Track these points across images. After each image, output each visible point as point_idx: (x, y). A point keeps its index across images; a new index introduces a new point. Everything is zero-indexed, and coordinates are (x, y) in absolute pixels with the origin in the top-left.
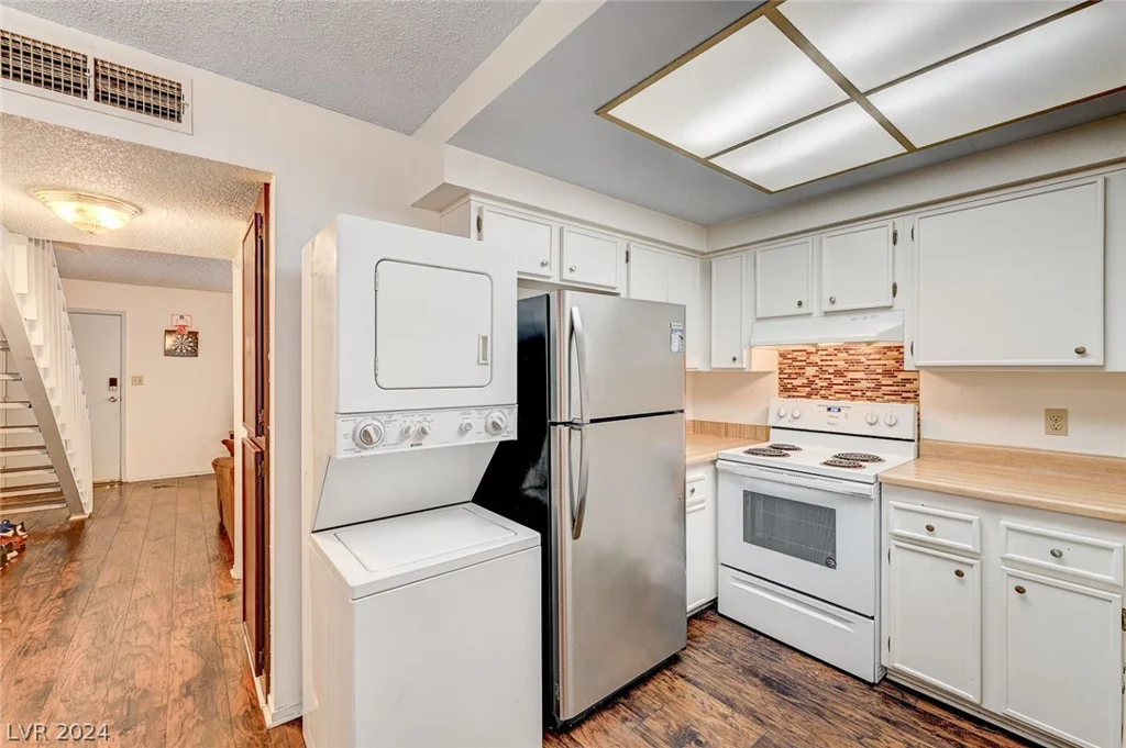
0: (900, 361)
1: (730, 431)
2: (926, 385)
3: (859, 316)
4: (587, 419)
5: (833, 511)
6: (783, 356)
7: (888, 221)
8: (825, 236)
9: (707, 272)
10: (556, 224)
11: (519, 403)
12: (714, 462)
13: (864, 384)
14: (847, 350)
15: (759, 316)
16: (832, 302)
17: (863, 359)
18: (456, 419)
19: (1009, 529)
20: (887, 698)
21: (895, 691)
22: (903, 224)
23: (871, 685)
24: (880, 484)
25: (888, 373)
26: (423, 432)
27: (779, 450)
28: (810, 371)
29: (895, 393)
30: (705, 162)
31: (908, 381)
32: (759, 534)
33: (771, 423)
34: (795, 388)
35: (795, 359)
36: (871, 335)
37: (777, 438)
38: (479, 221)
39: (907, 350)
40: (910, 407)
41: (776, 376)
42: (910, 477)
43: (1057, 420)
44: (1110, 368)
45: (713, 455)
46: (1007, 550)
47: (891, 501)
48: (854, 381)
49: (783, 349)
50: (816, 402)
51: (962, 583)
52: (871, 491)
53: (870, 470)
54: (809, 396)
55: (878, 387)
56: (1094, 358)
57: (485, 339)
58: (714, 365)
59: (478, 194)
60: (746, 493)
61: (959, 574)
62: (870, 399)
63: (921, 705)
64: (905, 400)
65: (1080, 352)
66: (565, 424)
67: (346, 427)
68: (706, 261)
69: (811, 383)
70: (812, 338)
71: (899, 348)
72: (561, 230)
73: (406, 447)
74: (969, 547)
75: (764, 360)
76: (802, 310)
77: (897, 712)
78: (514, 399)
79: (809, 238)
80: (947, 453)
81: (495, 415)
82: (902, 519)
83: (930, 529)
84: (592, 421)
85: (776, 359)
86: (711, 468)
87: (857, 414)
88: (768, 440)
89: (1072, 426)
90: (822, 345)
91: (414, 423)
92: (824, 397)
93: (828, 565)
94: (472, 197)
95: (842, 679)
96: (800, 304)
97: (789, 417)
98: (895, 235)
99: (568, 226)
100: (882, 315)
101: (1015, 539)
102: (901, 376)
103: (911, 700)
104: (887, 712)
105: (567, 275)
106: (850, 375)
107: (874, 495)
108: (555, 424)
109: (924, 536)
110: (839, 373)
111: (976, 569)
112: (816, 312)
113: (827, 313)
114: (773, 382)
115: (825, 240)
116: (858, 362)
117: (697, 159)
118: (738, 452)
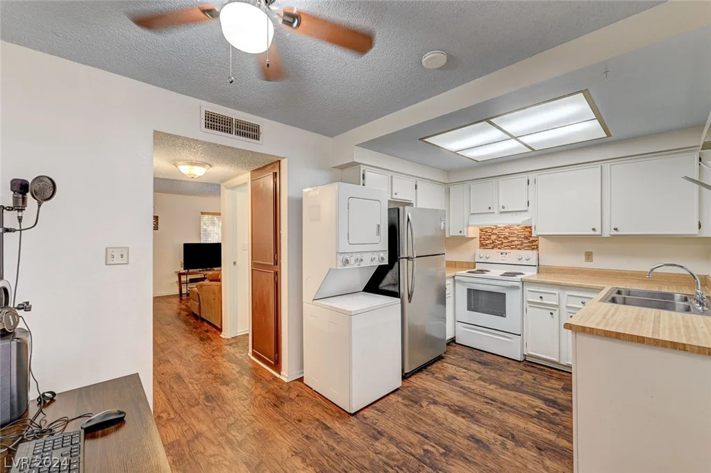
0: (530, 232)
1: (457, 265)
2: (541, 242)
3: (514, 214)
4: (415, 256)
5: (505, 294)
6: (481, 230)
7: (526, 175)
8: (500, 179)
9: (448, 192)
10: (390, 174)
11: (389, 249)
12: (454, 277)
13: (516, 243)
14: (509, 228)
15: (472, 212)
16: (503, 208)
17: (516, 232)
18: (370, 256)
19: (569, 295)
20: (525, 365)
21: (529, 364)
22: (531, 176)
23: (520, 362)
24: (523, 282)
25: (526, 238)
26: (362, 260)
27: (482, 271)
28: (494, 237)
29: (529, 246)
30: (455, 152)
31: (535, 241)
32: (472, 307)
33: (476, 261)
34: (486, 245)
35: (486, 232)
36: (519, 222)
37: (479, 267)
38: (363, 175)
39: (533, 228)
40: (535, 252)
41: (478, 239)
42: (535, 279)
43: (589, 256)
44: (603, 236)
45: (453, 274)
46: (568, 303)
47: (527, 289)
48: (513, 241)
49: (481, 227)
50: (496, 250)
51: (553, 317)
52: (520, 284)
53: (519, 277)
54: (493, 248)
55: (523, 243)
56: (598, 232)
57: (379, 225)
58: (451, 234)
59: (363, 164)
60: (468, 289)
61: (552, 314)
62: (519, 249)
63: (538, 366)
64: (533, 249)
65: (594, 230)
66: (406, 258)
67: (340, 258)
68: (447, 187)
69: (493, 242)
70: (495, 222)
71: (530, 227)
72: (392, 177)
73: (356, 266)
74: (555, 303)
75: (473, 232)
76: (491, 211)
77: (529, 368)
78: (386, 248)
79: (494, 180)
80: (549, 270)
81: (382, 254)
82: (531, 295)
83: (541, 298)
84: (417, 257)
85: (478, 231)
86: (452, 279)
87: (513, 256)
88: (475, 268)
89: (595, 258)
90: (499, 226)
91: (359, 256)
92: (499, 248)
93: (502, 316)
94: (362, 166)
95: (509, 361)
96: (490, 208)
97: (484, 257)
98: (528, 181)
99: (395, 175)
100: (523, 214)
101: (570, 298)
102: (531, 239)
103: (535, 365)
104: (526, 369)
105: (394, 196)
106: (511, 239)
107: (521, 286)
108: (402, 258)
109: (539, 301)
110: (506, 238)
111: (558, 311)
112: (496, 211)
113: (501, 212)
114: (477, 242)
115: (500, 181)
116: (514, 233)
117: (452, 152)
118: (464, 272)
